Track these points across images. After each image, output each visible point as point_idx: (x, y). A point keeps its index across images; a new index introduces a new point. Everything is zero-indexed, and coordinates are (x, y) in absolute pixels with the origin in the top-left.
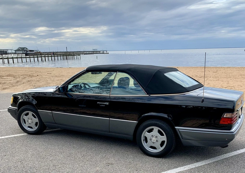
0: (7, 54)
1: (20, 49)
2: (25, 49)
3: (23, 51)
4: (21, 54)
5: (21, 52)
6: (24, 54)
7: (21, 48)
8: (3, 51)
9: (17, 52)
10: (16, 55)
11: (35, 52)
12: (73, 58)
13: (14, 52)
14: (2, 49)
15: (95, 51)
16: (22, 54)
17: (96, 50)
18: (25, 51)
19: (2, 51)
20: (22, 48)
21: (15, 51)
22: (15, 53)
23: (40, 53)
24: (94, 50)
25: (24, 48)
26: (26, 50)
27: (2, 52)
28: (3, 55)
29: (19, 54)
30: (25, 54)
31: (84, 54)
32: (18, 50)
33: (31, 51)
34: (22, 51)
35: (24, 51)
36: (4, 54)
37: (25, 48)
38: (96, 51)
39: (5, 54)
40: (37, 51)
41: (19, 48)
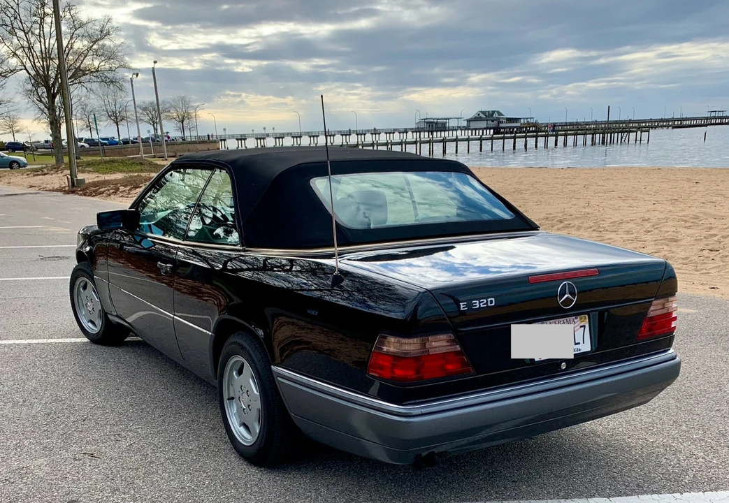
0: (445, 131)
1: (482, 115)
2: (496, 115)
3: (490, 122)
4: (483, 129)
5: (484, 124)
6: (490, 129)
7: (484, 113)
8: (437, 123)
9: (473, 125)
10: (470, 131)
11: (521, 124)
12: (623, 139)
13: (465, 124)
14: (434, 117)
15: (715, 118)
16: (485, 128)
17: (720, 114)
18: (496, 122)
19: (433, 123)
20: (489, 112)
21: (469, 121)
22: (467, 128)
23: (534, 125)
24: (713, 114)
25: (493, 112)
26: (498, 119)
27: (434, 125)
28: (435, 133)
29: (476, 129)
30: (492, 131)
31: (673, 128)
32: (477, 119)
33: (510, 120)
34: (487, 120)
35: (493, 121)
36: (437, 131)
37: (495, 111)
38: (721, 118)
39: (441, 131)
40: (528, 120)
41: (481, 112)
